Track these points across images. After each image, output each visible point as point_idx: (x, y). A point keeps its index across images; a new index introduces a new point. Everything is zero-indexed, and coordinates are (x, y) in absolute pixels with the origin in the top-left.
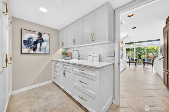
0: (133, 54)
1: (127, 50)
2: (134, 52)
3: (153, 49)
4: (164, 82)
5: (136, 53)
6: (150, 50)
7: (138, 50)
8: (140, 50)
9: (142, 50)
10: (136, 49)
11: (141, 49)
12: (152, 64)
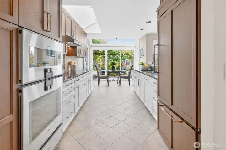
0: (104, 61)
1: (96, 53)
2: (104, 57)
3: (127, 54)
4: (159, 128)
5: (108, 59)
6: (125, 55)
7: (111, 54)
8: (113, 55)
9: (116, 55)
10: (108, 52)
11: (114, 53)
12: (129, 78)
